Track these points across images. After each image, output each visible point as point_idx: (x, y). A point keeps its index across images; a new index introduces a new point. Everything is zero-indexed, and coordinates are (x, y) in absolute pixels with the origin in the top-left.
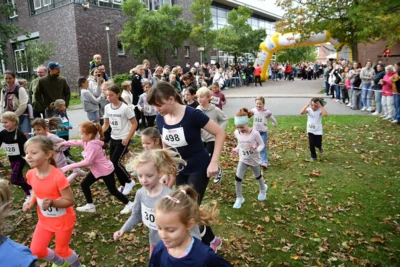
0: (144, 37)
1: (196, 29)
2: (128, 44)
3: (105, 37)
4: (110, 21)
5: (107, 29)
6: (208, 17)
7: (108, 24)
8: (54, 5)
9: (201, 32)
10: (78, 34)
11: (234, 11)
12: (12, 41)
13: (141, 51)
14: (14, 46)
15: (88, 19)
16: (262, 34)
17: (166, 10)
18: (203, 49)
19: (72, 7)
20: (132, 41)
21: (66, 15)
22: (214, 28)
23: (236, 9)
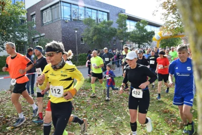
0: (94, 36)
1: (119, 31)
2: (86, 39)
3: (75, 35)
4: (78, 28)
5: (76, 32)
6: (125, 25)
7: (77, 29)
8: (52, 21)
9: (122, 33)
10: (63, 34)
11: (139, 22)
12: (33, 38)
13: (92, 42)
14: (34, 40)
15: (67, 27)
16: (153, 33)
17: (104, 22)
18: (122, 41)
19: (60, 22)
20: (88, 37)
21: (57, 25)
22: (128, 31)
23: (140, 21)
